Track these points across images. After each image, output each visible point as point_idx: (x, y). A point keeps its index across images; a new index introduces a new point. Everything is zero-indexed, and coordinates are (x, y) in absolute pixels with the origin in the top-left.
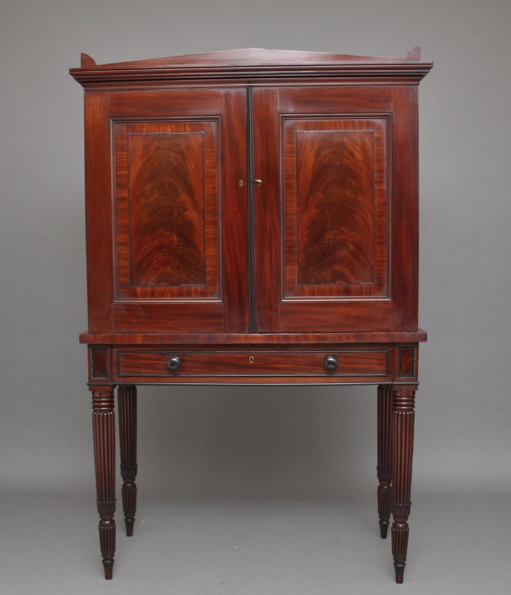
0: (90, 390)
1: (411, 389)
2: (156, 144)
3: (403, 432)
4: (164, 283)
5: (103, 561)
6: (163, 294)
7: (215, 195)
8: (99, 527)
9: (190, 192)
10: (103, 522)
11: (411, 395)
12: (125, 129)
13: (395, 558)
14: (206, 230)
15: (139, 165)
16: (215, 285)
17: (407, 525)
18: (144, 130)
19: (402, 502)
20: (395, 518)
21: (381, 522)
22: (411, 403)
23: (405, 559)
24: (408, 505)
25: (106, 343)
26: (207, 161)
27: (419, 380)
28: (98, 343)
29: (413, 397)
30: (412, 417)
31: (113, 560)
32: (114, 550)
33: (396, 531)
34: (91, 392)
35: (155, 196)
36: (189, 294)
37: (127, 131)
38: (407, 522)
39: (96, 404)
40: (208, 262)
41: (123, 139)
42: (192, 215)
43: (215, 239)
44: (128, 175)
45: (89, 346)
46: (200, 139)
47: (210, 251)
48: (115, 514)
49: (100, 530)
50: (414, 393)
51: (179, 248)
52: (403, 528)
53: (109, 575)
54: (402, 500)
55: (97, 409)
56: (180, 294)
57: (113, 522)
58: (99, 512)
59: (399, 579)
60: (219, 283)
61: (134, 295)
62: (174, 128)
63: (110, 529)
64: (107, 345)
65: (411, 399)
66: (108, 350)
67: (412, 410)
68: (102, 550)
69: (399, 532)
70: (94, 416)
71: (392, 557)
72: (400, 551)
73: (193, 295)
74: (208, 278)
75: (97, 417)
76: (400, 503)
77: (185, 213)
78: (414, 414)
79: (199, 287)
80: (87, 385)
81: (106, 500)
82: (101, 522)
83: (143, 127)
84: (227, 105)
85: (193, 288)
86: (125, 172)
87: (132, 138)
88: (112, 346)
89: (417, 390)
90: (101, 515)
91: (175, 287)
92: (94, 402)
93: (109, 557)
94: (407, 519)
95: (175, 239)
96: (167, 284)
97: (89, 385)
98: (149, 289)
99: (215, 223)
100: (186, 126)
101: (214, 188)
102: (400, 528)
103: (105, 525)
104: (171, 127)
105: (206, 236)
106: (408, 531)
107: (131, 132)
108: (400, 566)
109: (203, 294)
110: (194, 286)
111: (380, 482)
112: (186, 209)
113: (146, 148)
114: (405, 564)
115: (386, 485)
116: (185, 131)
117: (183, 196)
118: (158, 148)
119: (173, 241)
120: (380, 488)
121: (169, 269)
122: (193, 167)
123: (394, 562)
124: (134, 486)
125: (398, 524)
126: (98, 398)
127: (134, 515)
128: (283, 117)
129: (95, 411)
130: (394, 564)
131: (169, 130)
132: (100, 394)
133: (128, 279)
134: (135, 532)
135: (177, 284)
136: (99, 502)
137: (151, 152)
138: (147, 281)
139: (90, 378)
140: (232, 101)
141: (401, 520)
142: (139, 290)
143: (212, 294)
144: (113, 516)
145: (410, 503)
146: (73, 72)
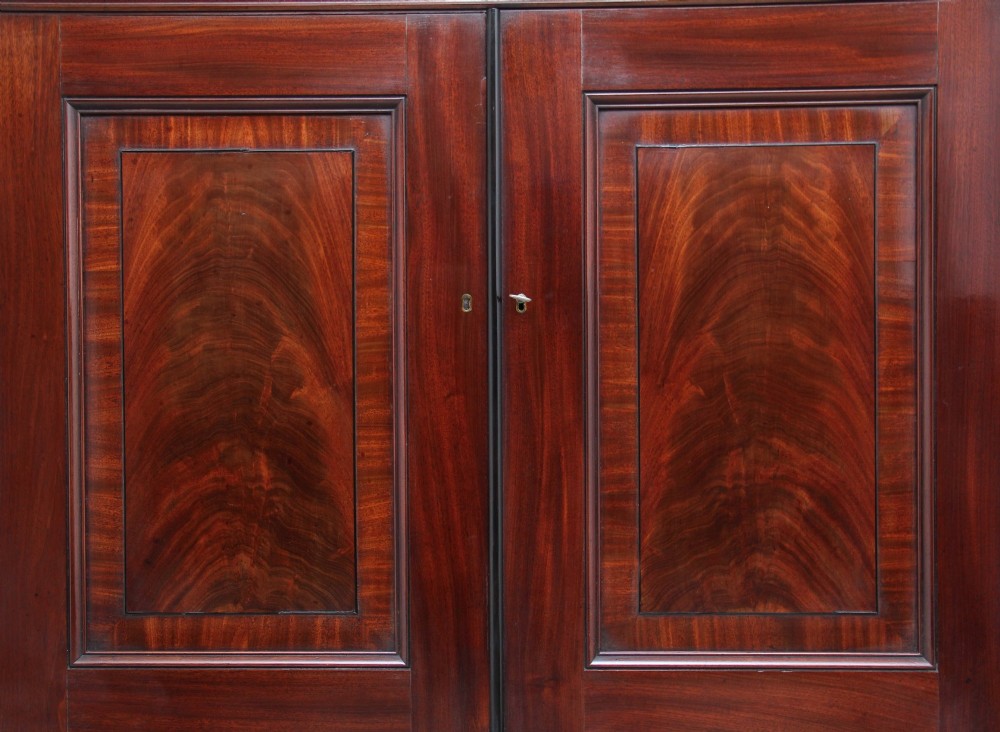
2: (208, 180)
4: (231, 608)
6: (226, 643)
7: (388, 337)
9: (311, 329)
12: (112, 134)
14: (361, 446)
15: (156, 245)
16: (387, 611)
18: (173, 135)
26: (363, 234)
35: (205, 339)
36: (304, 641)
37: (120, 141)
40: (367, 544)
41: (104, 163)
42: (317, 399)
43: (389, 472)
44: (124, 272)
46: (343, 168)
47: (372, 511)
51: (275, 498)
56: (279, 642)
60: (399, 608)
61: (137, 641)
62: (263, 133)
73: (319, 641)
74: (366, 592)
77: (296, 393)
79: (340, 619)
83: (168, 129)
84: (426, 64)
85: (319, 622)
86: (112, 266)
87: (135, 162)
91: (263, 617)
95: (265, 472)
96: (240, 608)
98: (182, 625)
99: (389, 424)
100: (299, 128)
101: (384, 318)
104: (255, 130)
105: (359, 465)
107: (132, 143)
109: (350, 641)
110: (320, 618)
112: (298, 383)
113: (177, 192)
116: (297, 142)
117: (290, 342)
118: (212, 195)
119: (259, 478)
121: (245, 561)
122: (322, 251)
128: (595, 101)
131: (250, 138)
133: (118, 594)
135: (271, 610)
137: (191, 206)
138: (177, 602)
140: (441, 52)
142: (151, 624)
143: (377, 643)
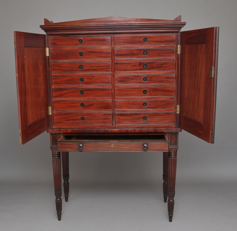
0: (51, 150)
1: (175, 150)
3: (172, 166)
5: (57, 214)
8: (56, 201)
10: (57, 199)
11: (175, 152)
13: (169, 213)
17: (174, 200)
19: (172, 192)
20: (169, 198)
21: (164, 196)
22: (175, 155)
23: (173, 213)
24: (174, 193)
25: (57, 133)
27: (178, 146)
28: (54, 132)
29: (176, 152)
30: (176, 160)
31: (61, 213)
32: (61, 210)
33: (169, 203)
34: (52, 151)
38: (174, 199)
39: (54, 155)
45: (51, 134)
48: (62, 196)
49: (56, 202)
50: (177, 151)
52: (172, 202)
53: (59, 219)
54: (172, 191)
55: (54, 157)
57: (61, 199)
58: (55, 195)
59: (171, 220)
63: (60, 202)
64: (58, 133)
65: (175, 153)
66: (58, 135)
67: (176, 157)
68: (57, 210)
69: (170, 203)
70: (53, 160)
71: (168, 212)
72: (171, 210)
75: (54, 160)
76: (171, 192)
78: (176, 159)
80: (50, 148)
81: (58, 191)
82: (56, 199)
88: (59, 134)
89: (178, 150)
90: (56, 197)
92: (53, 155)
93: (60, 212)
94: (173, 198)
97: (51, 148)
102: (171, 202)
103: (58, 201)
106: (174, 202)
108: (171, 215)
111: (164, 181)
114: (173, 215)
115: (166, 182)
120: (164, 183)
123: (168, 214)
124: (68, 183)
125: (170, 200)
126: (54, 153)
127: (68, 194)
129: (53, 158)
130: (169, 214)
132: (55, 152)
134: (69, 200)
136: (55, 192)
139: (51, 146)
141: (171, 198)
144: (61, 197)
145: (175, 192)
146: (41, 27)
